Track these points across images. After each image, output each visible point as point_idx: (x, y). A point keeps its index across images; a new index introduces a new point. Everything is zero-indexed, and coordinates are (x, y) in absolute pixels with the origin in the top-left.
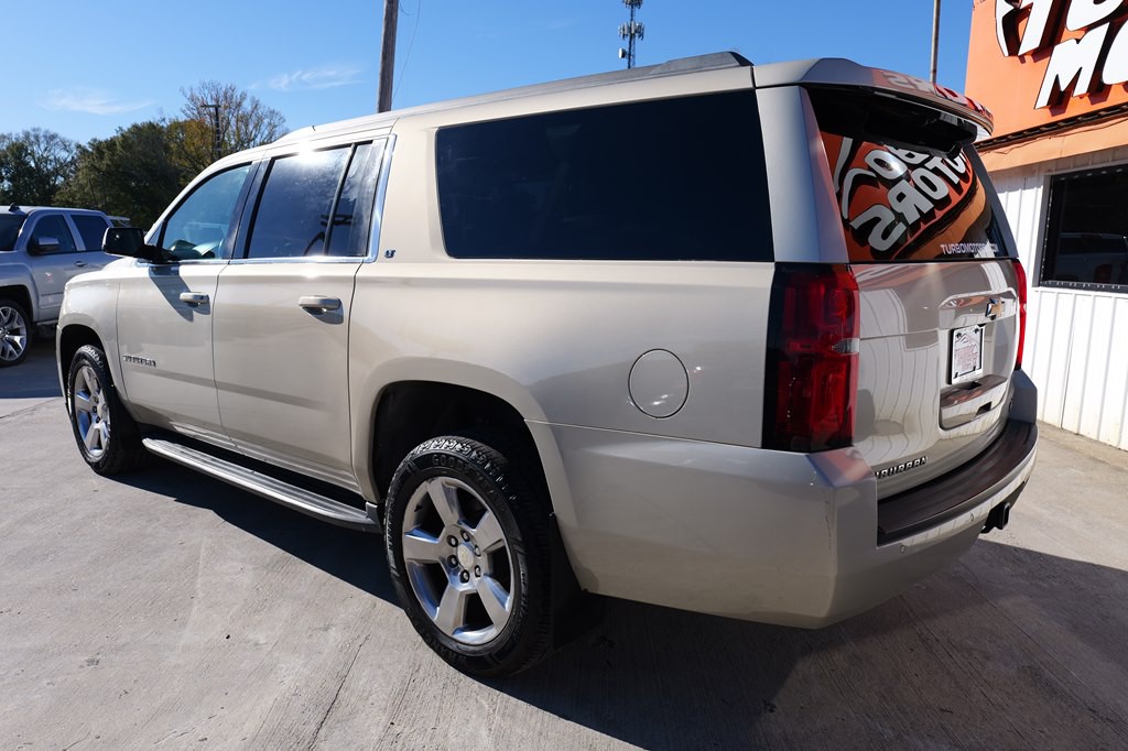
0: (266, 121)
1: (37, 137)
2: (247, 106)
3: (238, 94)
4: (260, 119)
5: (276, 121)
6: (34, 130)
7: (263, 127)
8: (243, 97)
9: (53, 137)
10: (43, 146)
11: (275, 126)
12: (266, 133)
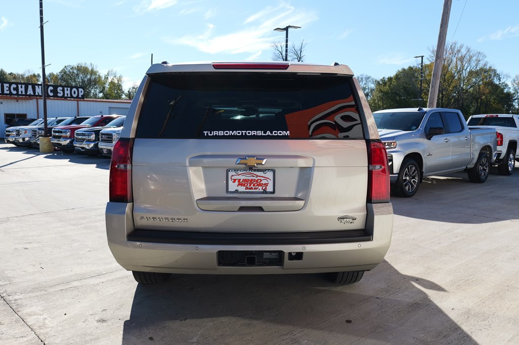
0: (474, 58)
1: (362, 79)
2: (463, 51)
3: (458, 45)
4: (471, 57)
5: (481, 58)
6: (361, 75)
7: (472, 62)
8: (461, 47)
9: (369, 78)
10: (364, 82)
11: (479, 61)
12: (474, 64)
